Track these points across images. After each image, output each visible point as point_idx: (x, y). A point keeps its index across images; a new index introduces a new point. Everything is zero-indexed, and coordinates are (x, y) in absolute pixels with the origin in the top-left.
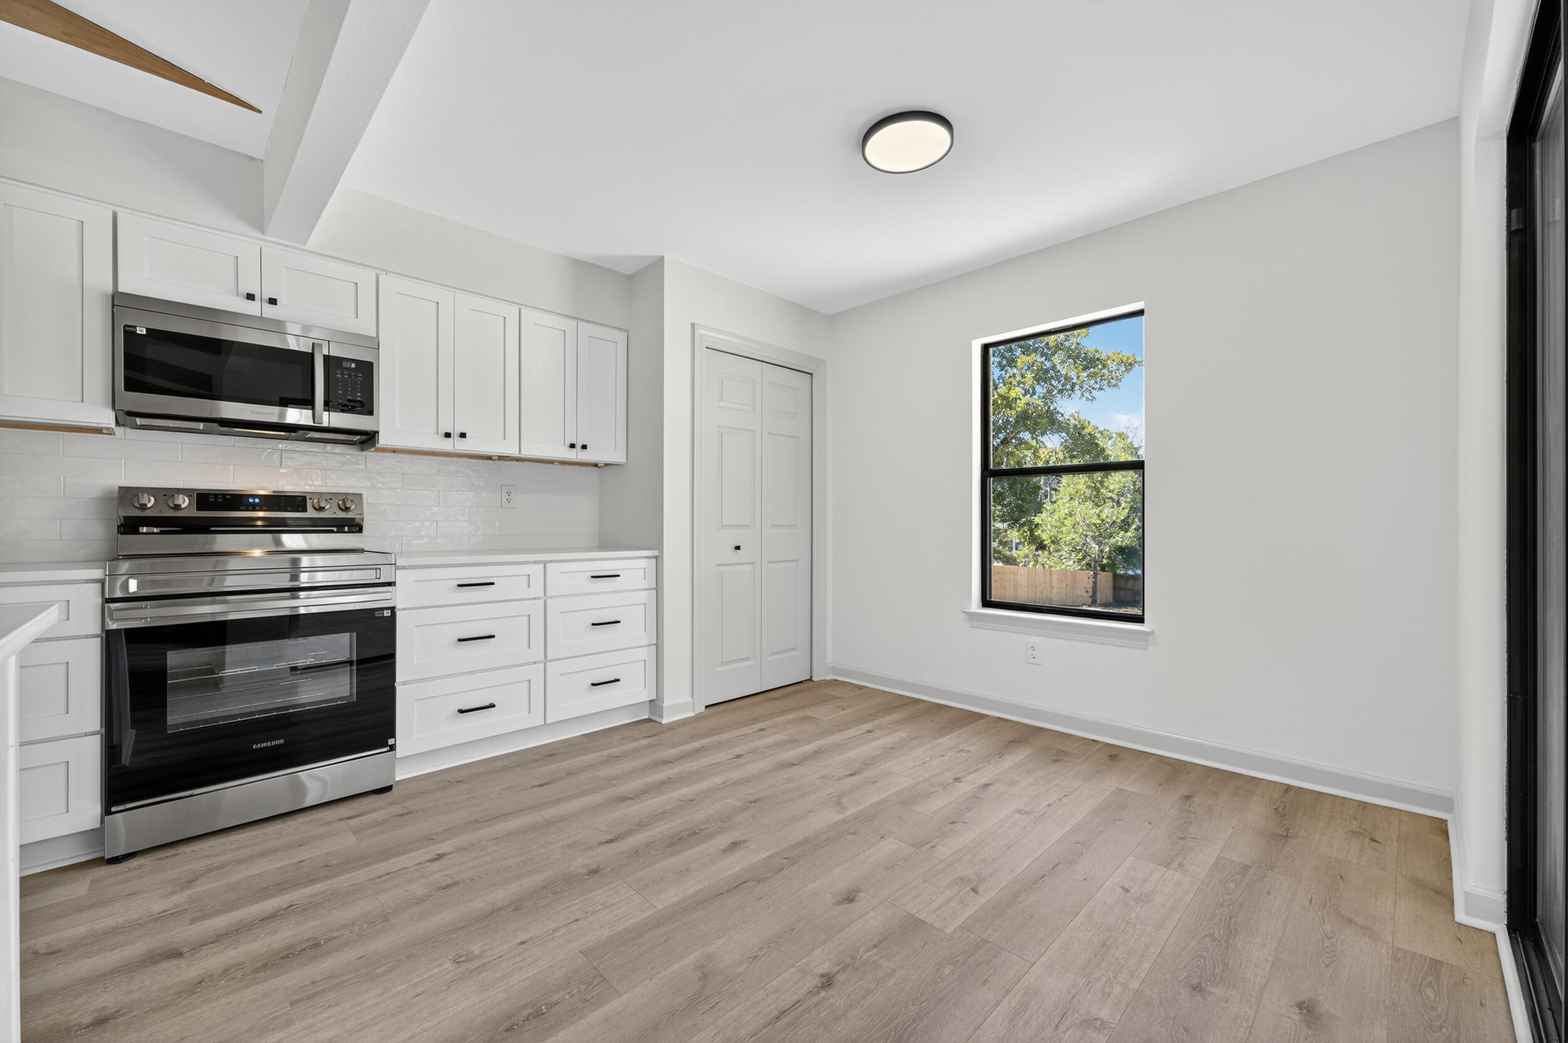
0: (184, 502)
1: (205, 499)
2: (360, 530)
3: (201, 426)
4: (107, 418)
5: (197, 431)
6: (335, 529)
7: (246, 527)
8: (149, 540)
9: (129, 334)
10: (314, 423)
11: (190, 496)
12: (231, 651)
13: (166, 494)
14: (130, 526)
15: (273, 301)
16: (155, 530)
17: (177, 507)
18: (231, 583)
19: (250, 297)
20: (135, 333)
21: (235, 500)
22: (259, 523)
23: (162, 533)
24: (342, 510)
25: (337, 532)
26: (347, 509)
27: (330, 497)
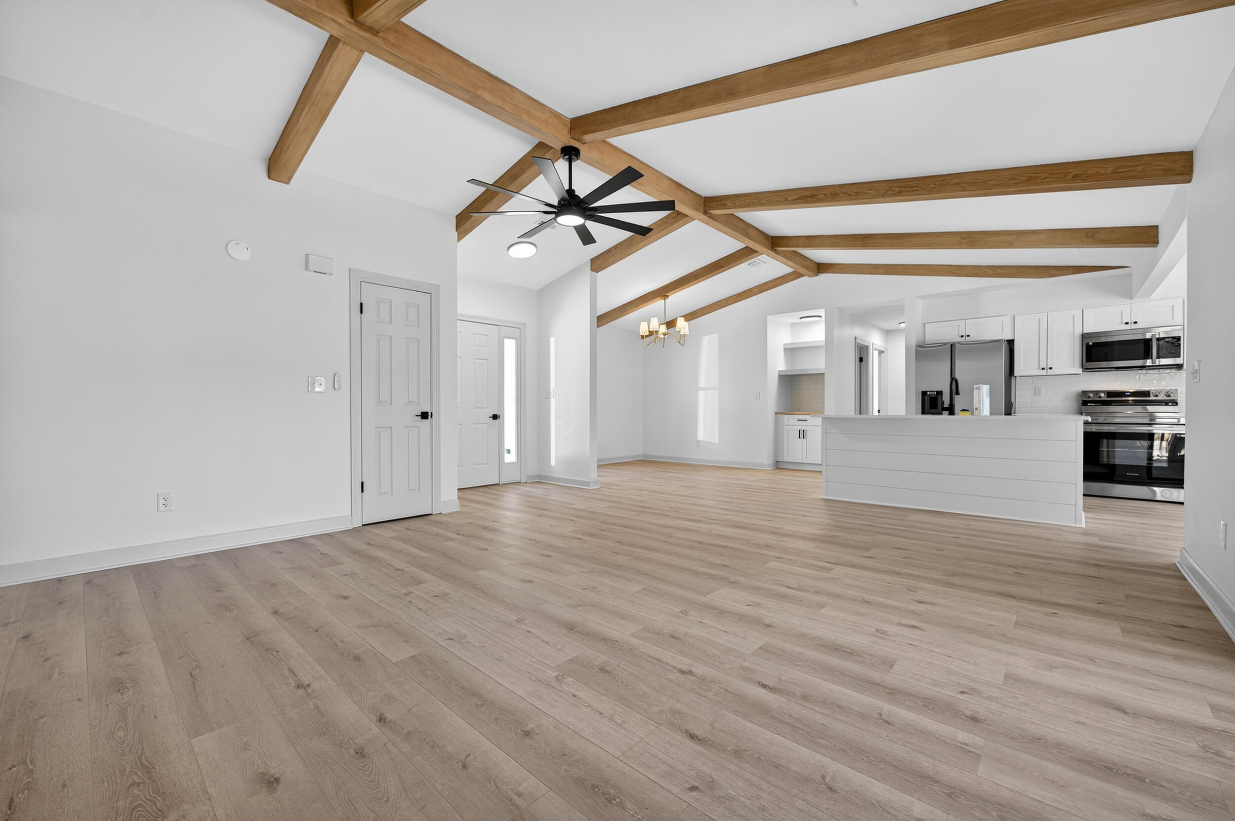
0: (1103, 395)
1: (1110, 394)
2: (1177, 404)
3: (1109, 370)
4: (1080, 371)
5: (1107, 371)
6: (1164, 404)
7: (1125, 403)
8: (1091, 407)
9: (1088, 346)
10: (1152, 363)
11: (1104, 393)
12: (1108, 451)
13: (1097, 393)
14: (1085, 403)
15: (1136, 323)
16: (1093, 404)
17: (1100, 397)
18: (1117, 420)
19: (1127, 323)
20: (1089, 345)
21: (1121, 394)
22: (1130, 402)
23: (1095, 405)
24: (1167, 396)
25: (1165, 405)
26: (1169, 396)
27: (1160, 392)
